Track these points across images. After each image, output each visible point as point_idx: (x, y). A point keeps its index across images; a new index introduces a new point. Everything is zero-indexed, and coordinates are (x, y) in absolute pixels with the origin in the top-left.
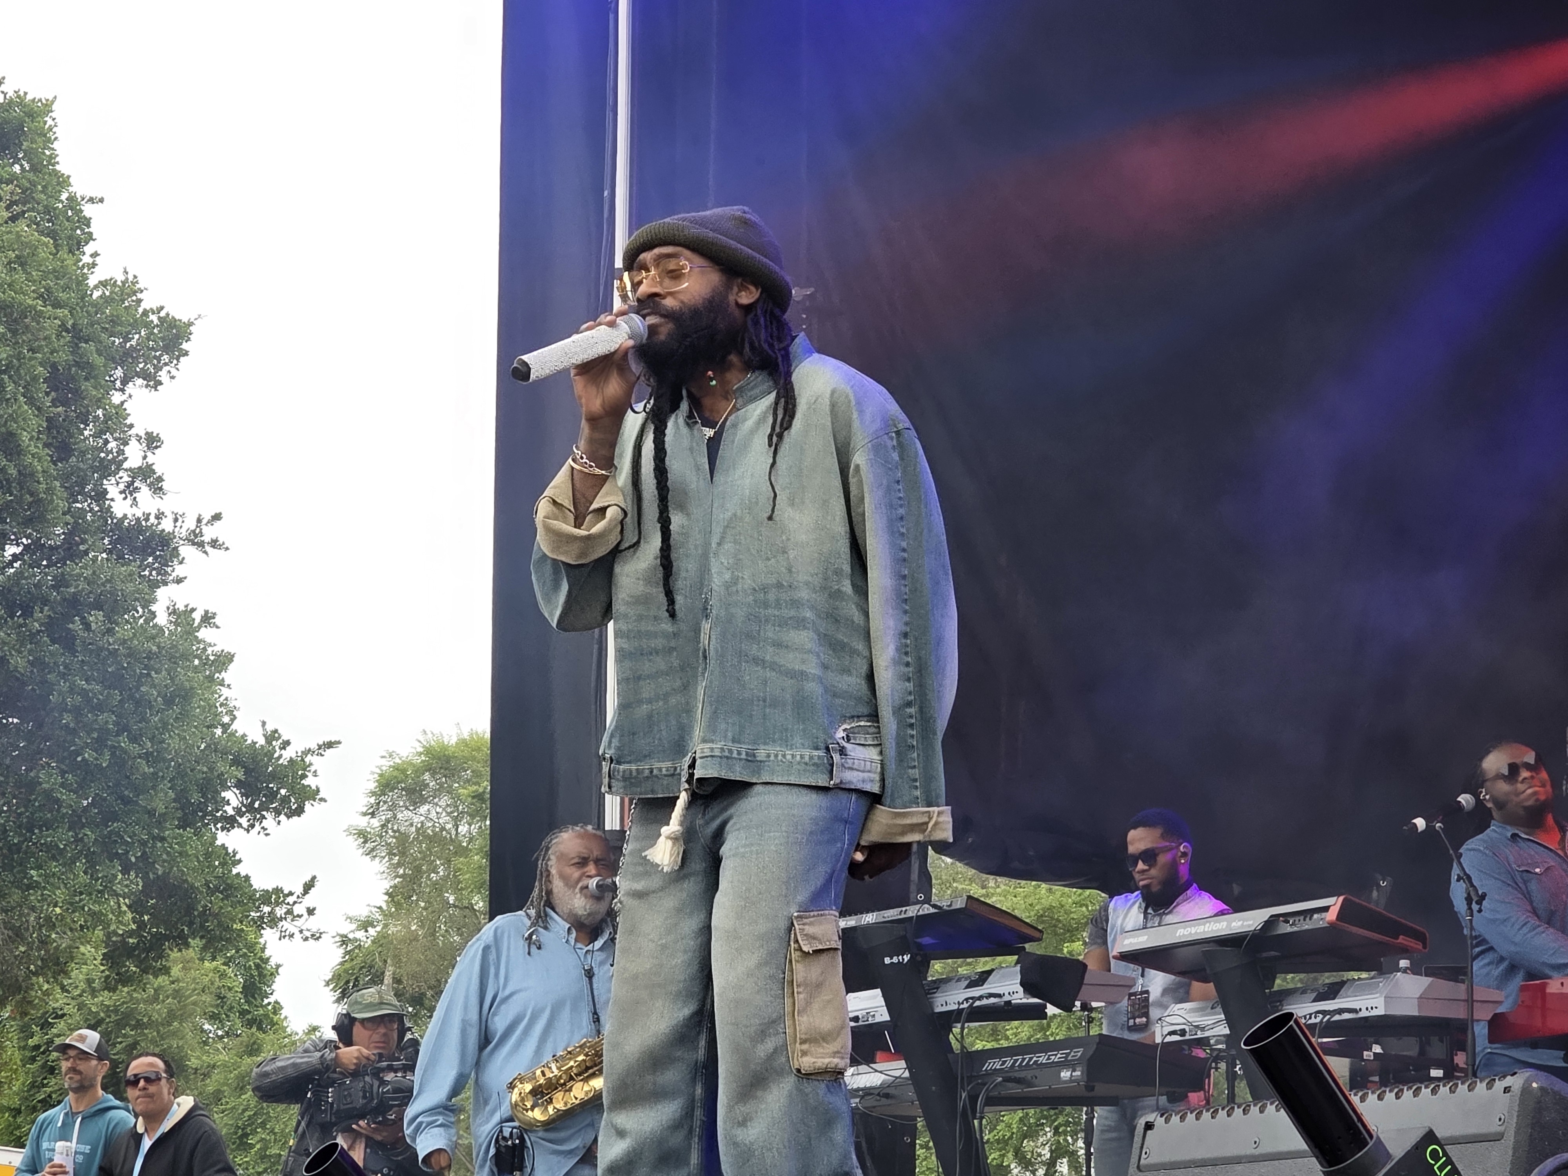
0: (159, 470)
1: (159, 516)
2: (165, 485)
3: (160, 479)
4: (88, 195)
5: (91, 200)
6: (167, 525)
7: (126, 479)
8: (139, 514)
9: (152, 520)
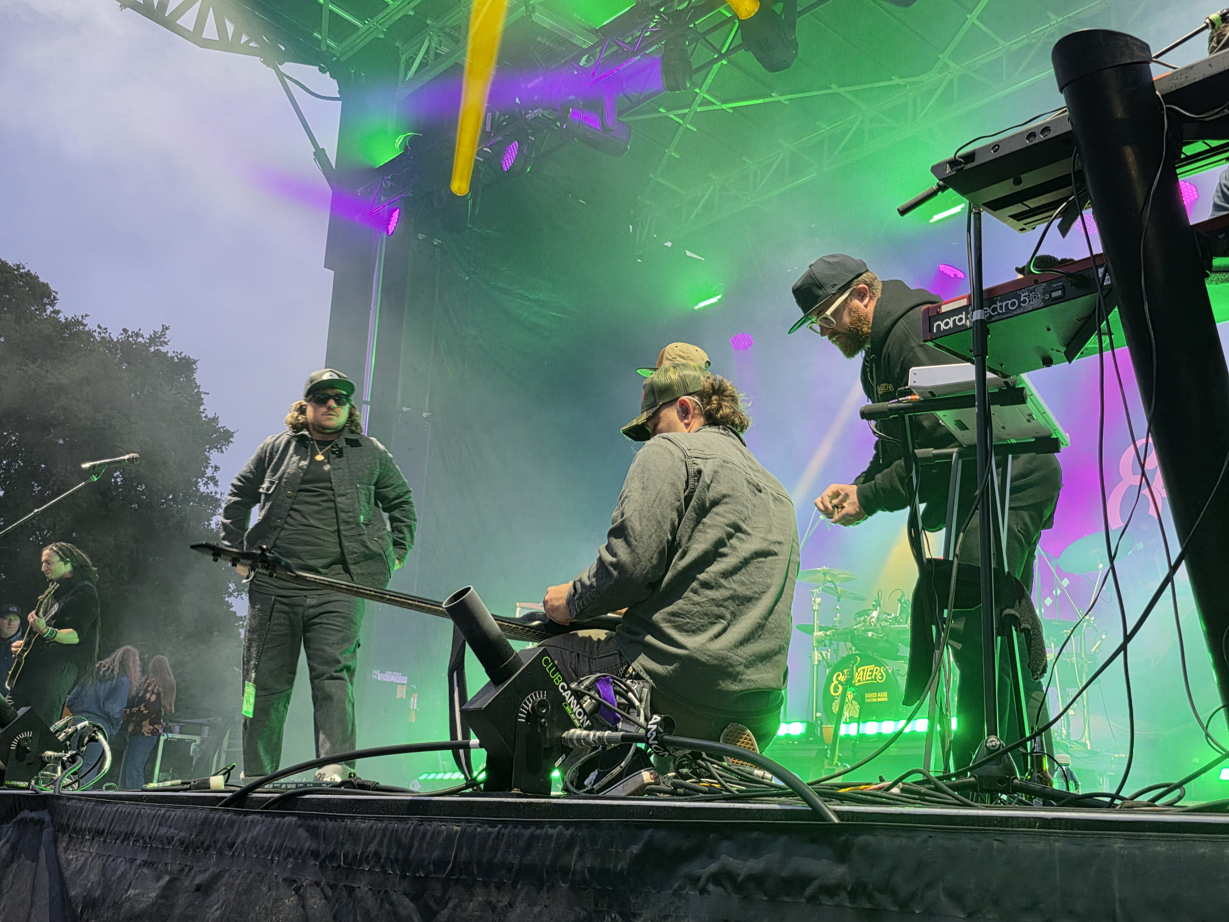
0: (217, 478)
1: (216, 493)
2: (219, 484)
3: (217, 481)
4: (204, 391)
5: (205, 393)
6: (218, 496)
7: (206, 480)
8: (209, 492)
9: (213, 494)
